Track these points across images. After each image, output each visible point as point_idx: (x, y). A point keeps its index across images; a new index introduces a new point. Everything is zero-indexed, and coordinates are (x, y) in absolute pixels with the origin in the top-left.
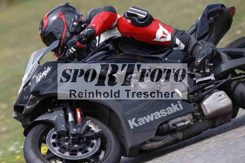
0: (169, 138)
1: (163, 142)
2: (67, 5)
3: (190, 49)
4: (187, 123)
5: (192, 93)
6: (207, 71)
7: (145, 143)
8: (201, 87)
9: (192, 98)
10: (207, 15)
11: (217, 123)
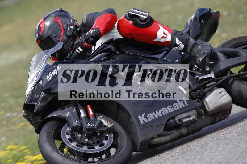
0: (175, 133)
1: (170, 137)
2: (61, 11)
3: (189, 49)
4: (191, 118)
5: (195, 91)
6: (207, 70)
7: (153, 138)
8: (203, 84)
9: (195, 95)
10: (198, 18)
11: (217, 119)
